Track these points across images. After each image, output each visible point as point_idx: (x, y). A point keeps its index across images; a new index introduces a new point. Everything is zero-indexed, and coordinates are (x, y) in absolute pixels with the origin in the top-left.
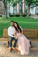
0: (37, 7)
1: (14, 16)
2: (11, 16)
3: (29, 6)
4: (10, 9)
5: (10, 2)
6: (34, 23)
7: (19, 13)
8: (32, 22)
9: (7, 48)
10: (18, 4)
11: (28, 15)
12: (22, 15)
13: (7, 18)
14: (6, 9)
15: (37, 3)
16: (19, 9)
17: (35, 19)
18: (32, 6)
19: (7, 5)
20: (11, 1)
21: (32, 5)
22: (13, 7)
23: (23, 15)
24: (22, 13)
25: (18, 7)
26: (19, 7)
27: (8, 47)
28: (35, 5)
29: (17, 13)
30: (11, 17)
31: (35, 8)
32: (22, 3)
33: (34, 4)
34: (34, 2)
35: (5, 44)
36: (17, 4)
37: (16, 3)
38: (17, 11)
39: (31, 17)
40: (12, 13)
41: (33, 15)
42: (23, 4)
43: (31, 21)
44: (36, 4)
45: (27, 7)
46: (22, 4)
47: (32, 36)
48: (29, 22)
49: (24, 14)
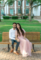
1: (10, 18)
3: (31, 4)
4: (4, 9)
7: (17, 14)
8: (36, 27)
11: (30, 17)
16: (17, 9)
18: (36, 5)
21: (36, 3)
22: (9, 6)
23: (22, 17)
25: (15, 5)
26: (17, 6)
29: (14, 14)
30: (5, 19)
31: (39, 7)
33: (38, 2)
36: (14, 1)
38: (14, 11)
39: (34, 19)
41: (36, 17)
43: (34, 26)
45: (28, 5)
46: (22, 1)
49: (24, 15)
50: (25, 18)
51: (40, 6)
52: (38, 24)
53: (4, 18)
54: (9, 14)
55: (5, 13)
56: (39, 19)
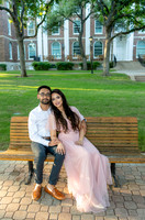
0: (140, 32)
1: (53, 66)
2: (40, 67)
3: (110, 28)
4: (36, 42)
5: (35, 14)
6: (129, 92)
7: (70, 57)
8: (121, 92)
9: (23, 185)
10: (67, 23)
11: (105, 65)
12: (82, 65)
13: (25, 75)
14: (21, 42)
15: (138, 19)
16: (71, 42)
17: (133, 79)
18: (120, 30)
19: (25, 25)
20: (42, 10)
21: (122, 25)
22: (49, 35)
23: (85, 65)
24: (84, 56)
25: (66, 32)
26: (71, 35)
27: (29, 183)
28: (131, 27)
29: (63, 55)
30: (39, 69)
31: (131, 36)
32: (81, 17)
33: (129, 23)
34: (128, 16)
35: (16, 172)
36: (62, 22)
37: (58, 19)
38: (63, 49)
39: (117, 70)
40: (46, 54)
41: (123, 64)
42: (88, 22)
44: (136, 22)
45: (101, 33)
46: (83, 22)
47: (117, 143)
48: (111, 91)
49: (89, 60)
50: (91, 67)
51: (132, 34)
52: (127, 83)
53: (35, 66)
54: (50, 58)
55: (40, 54)
56: (130, 69)
